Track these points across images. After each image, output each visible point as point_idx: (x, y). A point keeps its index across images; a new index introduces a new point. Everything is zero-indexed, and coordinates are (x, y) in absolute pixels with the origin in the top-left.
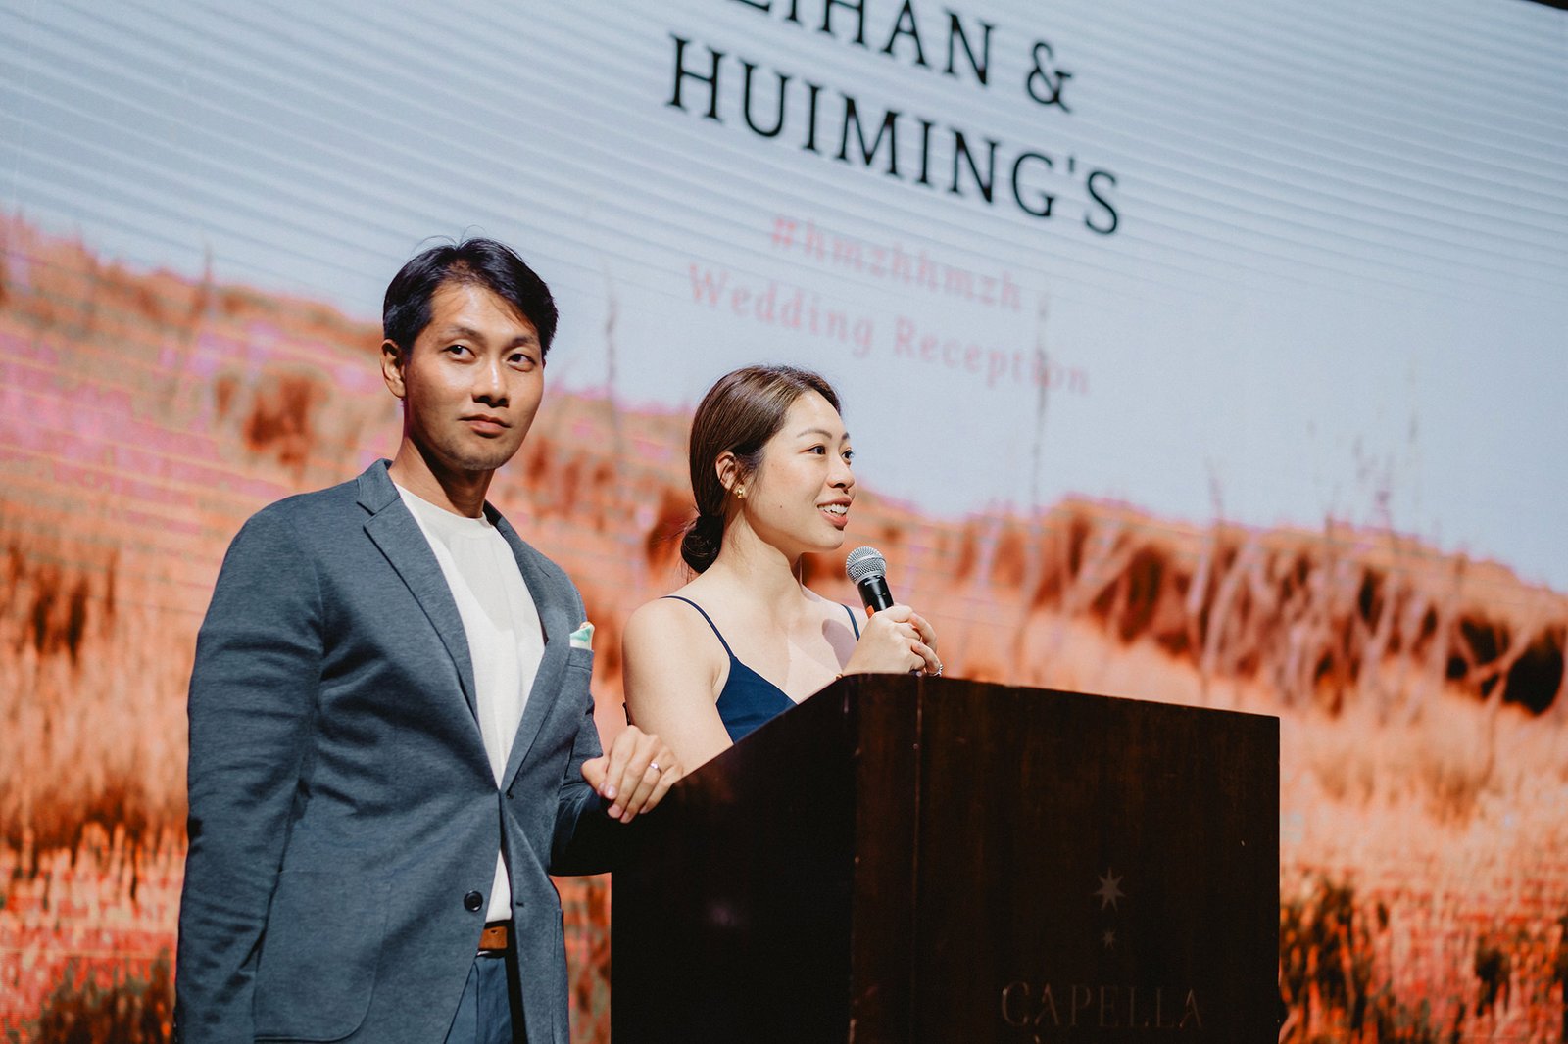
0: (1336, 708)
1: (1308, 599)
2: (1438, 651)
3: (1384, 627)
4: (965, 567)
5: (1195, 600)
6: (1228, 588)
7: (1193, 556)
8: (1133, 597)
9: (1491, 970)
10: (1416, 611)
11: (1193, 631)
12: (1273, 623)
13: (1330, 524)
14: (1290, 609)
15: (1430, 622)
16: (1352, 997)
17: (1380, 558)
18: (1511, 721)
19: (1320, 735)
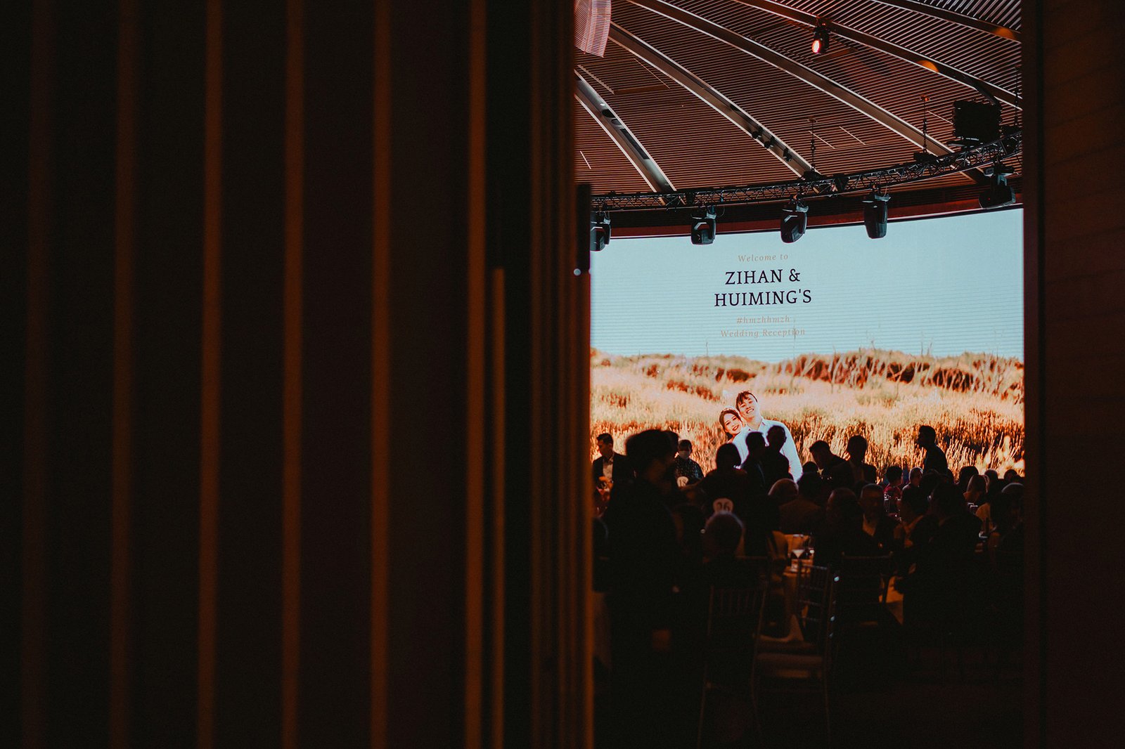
0: (862, 387)
1: (855, 365)
2: (885, 372)
3: (873, 369)
4: (780, 371)
5: (830, 370)
6: (837, 366)
7: (829, 361)
8: (816, 371)
9: (897, 438)
10: (880, 364)
11: (830, 376)
12: (848, 371)
13: (860, 351)
14: (851, 368)
15: (883, 366)
17: (871, 354)
18: (902, 385)
19: (857, 392)
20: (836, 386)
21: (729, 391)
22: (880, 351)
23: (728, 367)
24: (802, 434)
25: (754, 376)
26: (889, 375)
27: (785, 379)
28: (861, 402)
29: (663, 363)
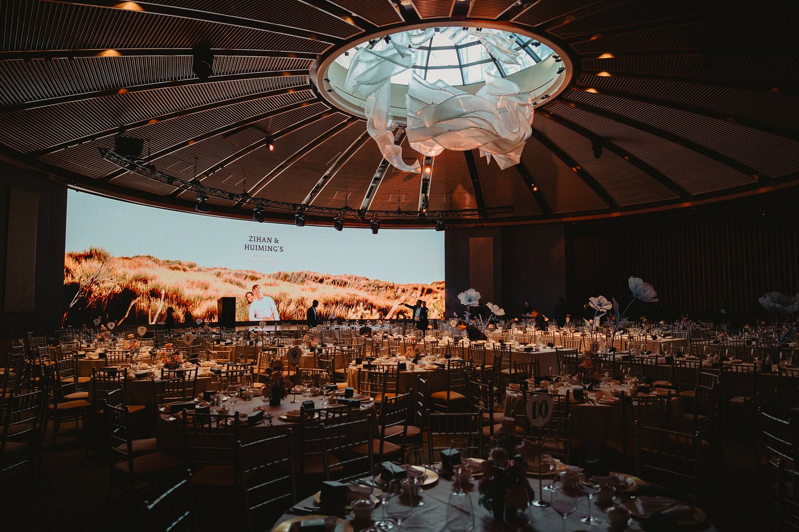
0: (303, 284)
2: (312, 279)
3: (307, 278)
4: (270, 277)
5: (290, 278)
6: (293, 276)
7: (290, 274)
8: (285, 278)
10: (310, 276)
11: (290, 280)
12: (297, 279)
13: (302, 271)
14: (299, 277)
15: (312, 277)
16: (304, 305)
17: (307, 273)
18: (319, 285)
19: (302, 287)
20: (293, 284)
21: (250, 284)
22: (310, 272)
23: (250, 274)
25: (260, 279)
26: (314, 281)
27: (272, 280)
28: (303, 290)
29: (223, 271)
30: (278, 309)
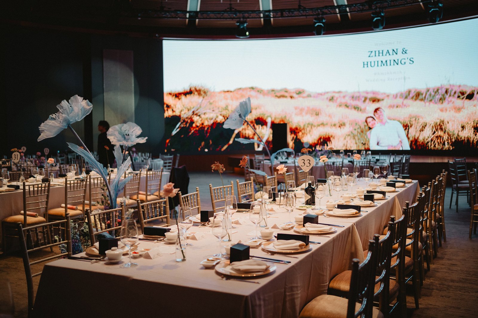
0: (442, 103)
1: (438, 93)
2: (456, 95)
3: (449, 94)
4: (396, 97)
5: (424, 95)
6: (428, 94)
7: (424, 91)
8: (416, 96)
9: (463, 127)
10: (453, 92)
11: (424, 98)
12: (434, 96)
13: (441, 86)
14: (436, 94)
15: (455, 93)
16: (444, 131)
17: (448, 87)
18: (467, 102)
19: (440, 106)
20: (427, 104)
21: (371, 107)
22: (453, 86)
23: (370, 96)
24: (408, 126)
25: (383, 100)
26: (459, 97)
27: (399, 101)
28: (442, 110)
29: (337, 95)
30: (407, 136)
